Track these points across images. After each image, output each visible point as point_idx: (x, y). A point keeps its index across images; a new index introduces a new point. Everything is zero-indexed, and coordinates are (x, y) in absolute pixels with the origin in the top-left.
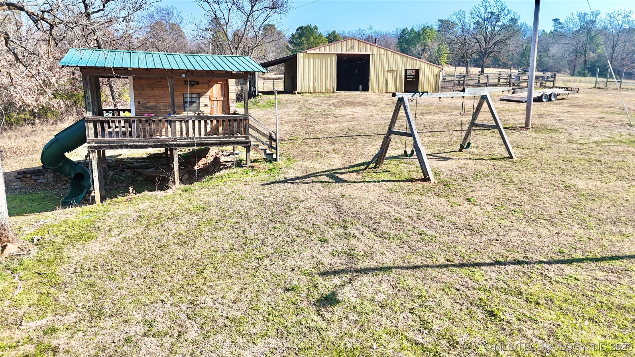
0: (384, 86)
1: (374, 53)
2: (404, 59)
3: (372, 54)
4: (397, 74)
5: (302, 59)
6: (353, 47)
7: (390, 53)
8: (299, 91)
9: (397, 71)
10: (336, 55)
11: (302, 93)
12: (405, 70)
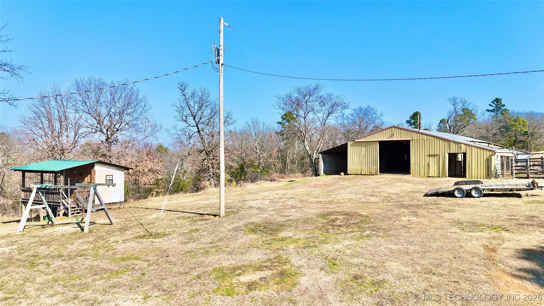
0: (426, 170)
1: (414, 139)
3: (412, 140)
4: (439, 158)
5: (351, 147)
6: (393, 134)
7: (431, 138)
8: (349, 173)
9: (439, 155)
10: (378, 142)
11: (351, 174)
12: (449, 154)
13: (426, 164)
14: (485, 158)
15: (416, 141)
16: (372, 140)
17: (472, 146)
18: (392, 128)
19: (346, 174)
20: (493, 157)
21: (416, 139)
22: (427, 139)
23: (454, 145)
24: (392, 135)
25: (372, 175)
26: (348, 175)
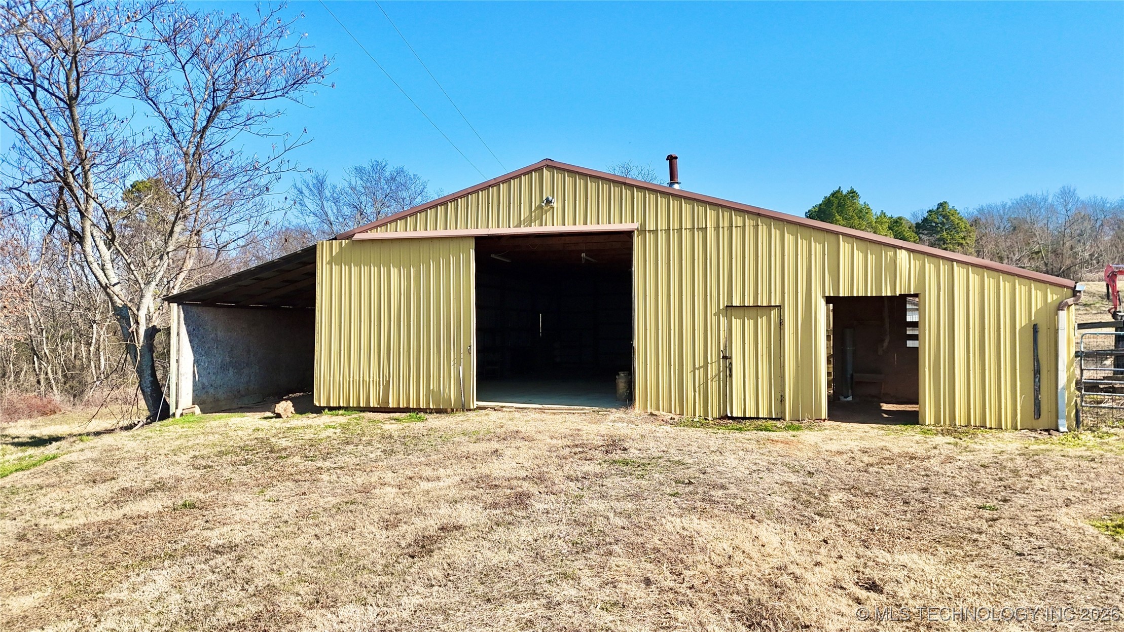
0: (713, 387)
1: (651, 226)
2: (817, 248)
3: (642, 231)
4: (781, 323)
5: (335, 269)
6: (549, 202)
7: (738, 220)
8: (320, 399)
9: (780, 307)
10: (473, 243)
11: (331, 409)
12: (829, 300)
13: (713, 356)
14: (1022, 321)
15: (662, 237)
16: (441, 232)
17: (952, 260)
18: (538, 169)
19: (305, 406)
20: (1063, 314)
21: (662, 225)
22: (717, 228)
23: (858, 256)
24: (541, 207)
25: (439, 411)
26: (319, 410)
